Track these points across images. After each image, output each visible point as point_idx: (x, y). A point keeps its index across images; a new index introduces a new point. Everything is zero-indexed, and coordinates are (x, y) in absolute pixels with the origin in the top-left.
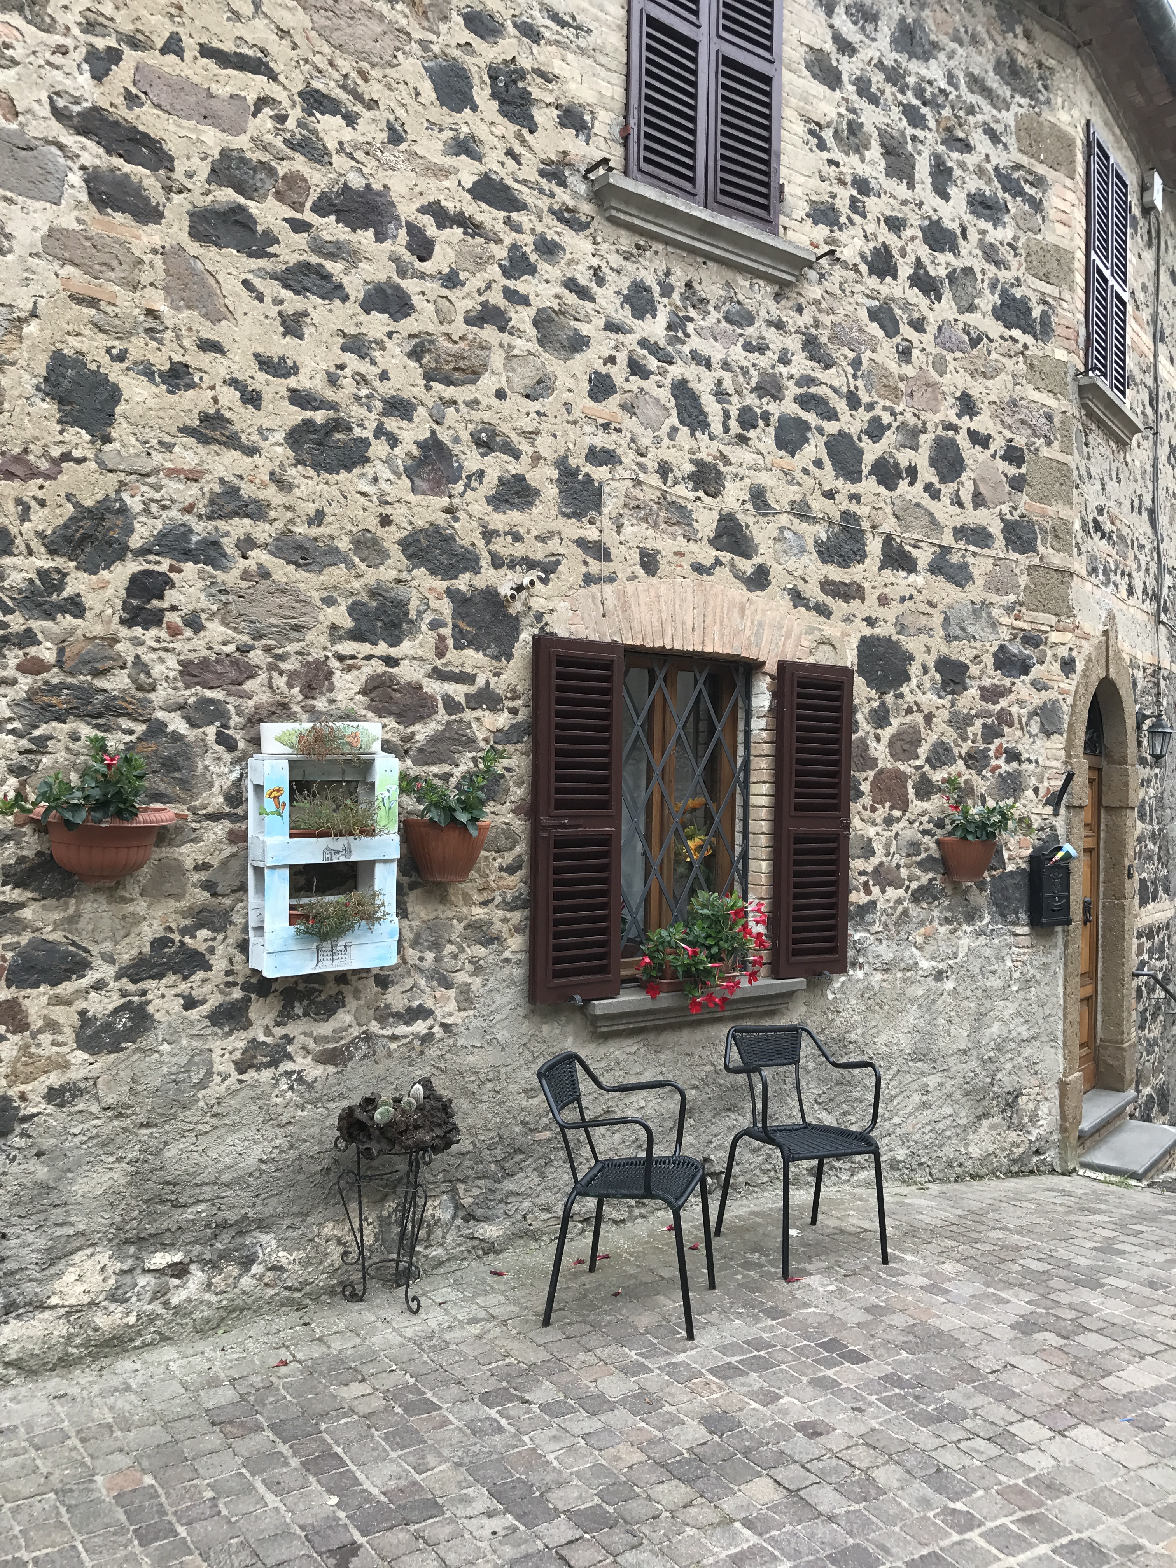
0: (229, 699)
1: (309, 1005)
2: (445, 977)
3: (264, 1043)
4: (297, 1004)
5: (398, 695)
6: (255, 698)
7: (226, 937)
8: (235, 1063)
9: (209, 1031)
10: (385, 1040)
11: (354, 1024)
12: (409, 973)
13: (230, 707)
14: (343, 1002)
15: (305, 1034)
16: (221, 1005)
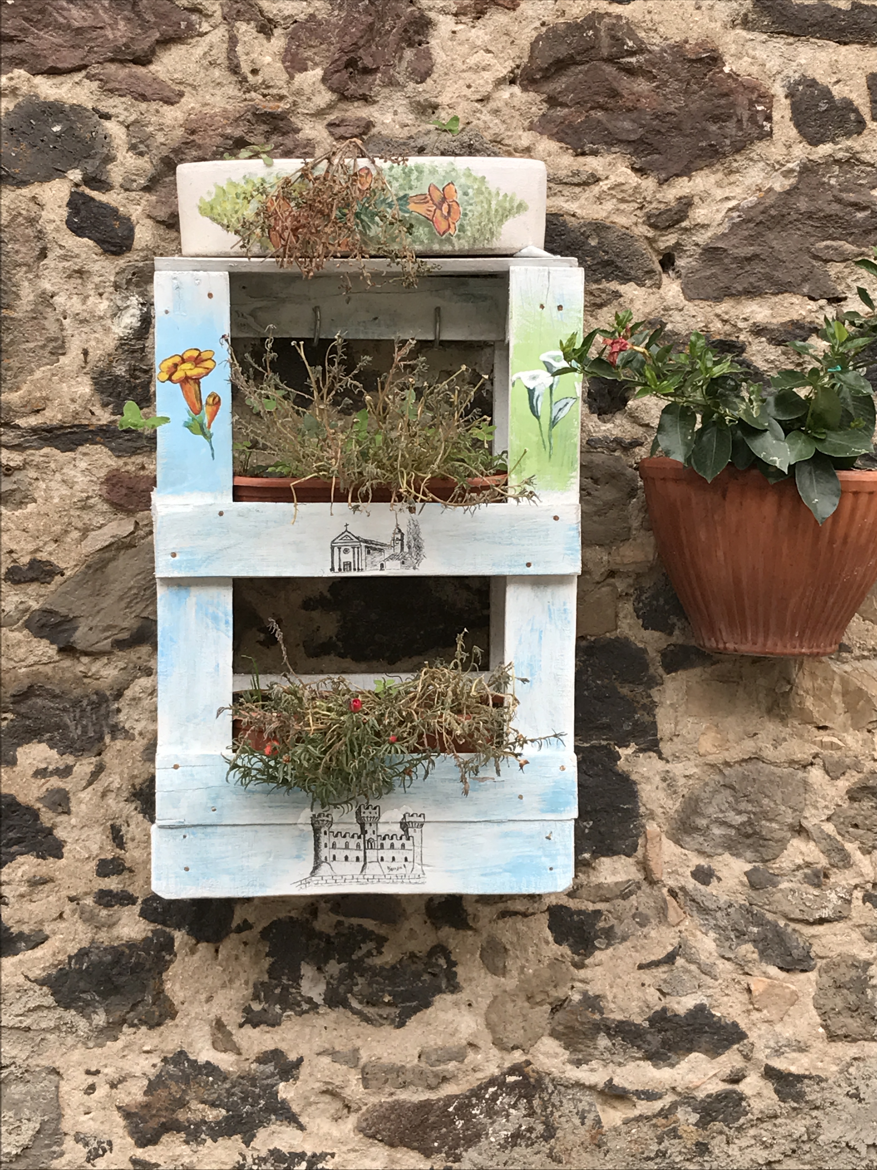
0: (108, 104)
1: (347, 976)
2: (780, 935)
3: (210, 1068)
4: (307, 970)
5: (642, 86)
6: (189, 102)
7: (100, 769)
8: (127, 1114)
9: (48, 1020)
10: (587, 1099)
11: (485, 1040)
12: (662, 912)
13: (112, 127)
14: (451, 976)
15: (333, 1054)
16: (83, 953)
